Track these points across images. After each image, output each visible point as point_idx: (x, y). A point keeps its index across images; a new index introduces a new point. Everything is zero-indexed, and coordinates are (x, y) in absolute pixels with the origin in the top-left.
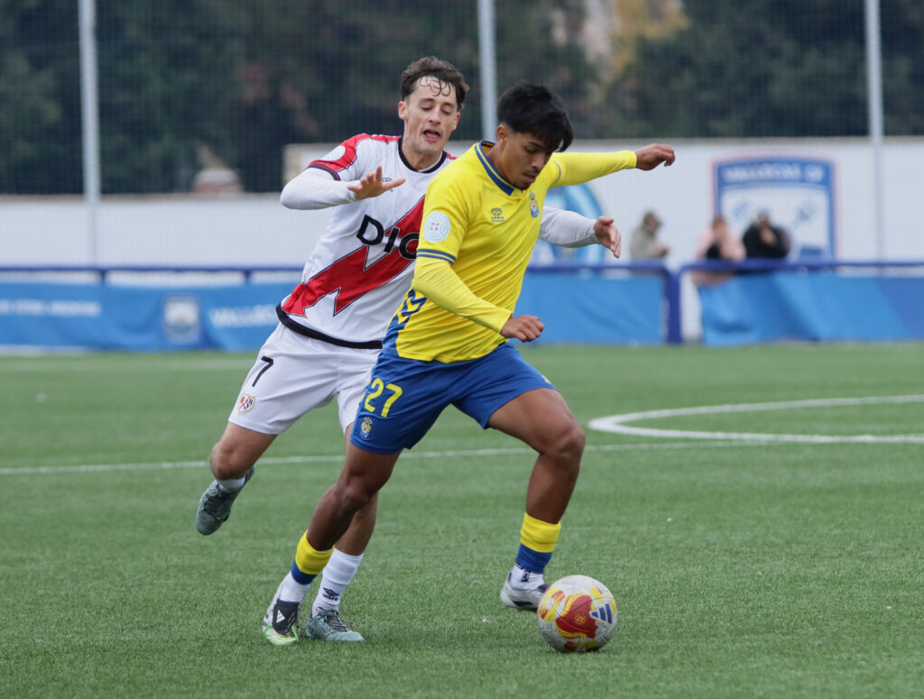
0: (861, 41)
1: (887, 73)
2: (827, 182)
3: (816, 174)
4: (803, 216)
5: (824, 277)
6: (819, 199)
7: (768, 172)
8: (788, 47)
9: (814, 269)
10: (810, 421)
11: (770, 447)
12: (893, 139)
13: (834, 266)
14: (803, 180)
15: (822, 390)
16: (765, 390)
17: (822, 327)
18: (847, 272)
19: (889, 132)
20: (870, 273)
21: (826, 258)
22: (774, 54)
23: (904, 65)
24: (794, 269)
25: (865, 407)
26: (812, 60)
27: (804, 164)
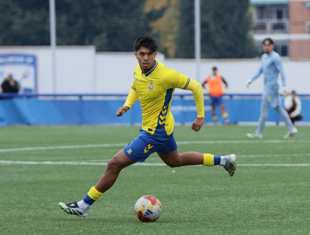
0: (48, 8)
1: (58, 21)
2: (34, 63)
3: (30, 60)
4: (25, 76)
5: (33, 100)
6: (31, 70)
7: (11, 59)
8: (19, 11)
9: (29, 97)
10: (26, 156)
11: (11, 166)
12: (60, 47)
13: (37, 96)
14: (25, 63)
15: (32, 144)
16: (10, 144)
17: (32, 119)
18: (41, 98)
19: (58, 44)
20: (51, 98)
21: (33, 93)
22: (14, 13)
23: (64, 18)
24: (21, 97)
25: (48, 151)
26: (29, 16)
27: (25, 56)
